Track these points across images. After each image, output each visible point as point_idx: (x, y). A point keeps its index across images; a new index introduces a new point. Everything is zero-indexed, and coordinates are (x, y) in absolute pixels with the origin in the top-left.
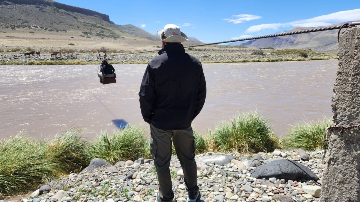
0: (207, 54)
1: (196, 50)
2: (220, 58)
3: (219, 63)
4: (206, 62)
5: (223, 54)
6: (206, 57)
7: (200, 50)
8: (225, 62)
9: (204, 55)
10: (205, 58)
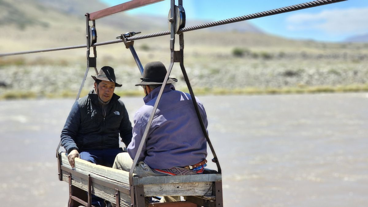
0: (293, 66)
1: (255, 56)
2: (333, 77)
3: (332, 91)
4: (293, 89)
5: (340, 66)
6: (290, 74)
7: (267, 57)
8: (351, 90)
9: (282, 70)
10: (289, 79)
